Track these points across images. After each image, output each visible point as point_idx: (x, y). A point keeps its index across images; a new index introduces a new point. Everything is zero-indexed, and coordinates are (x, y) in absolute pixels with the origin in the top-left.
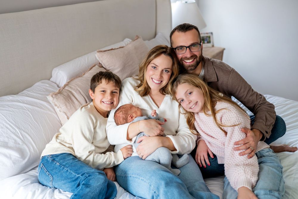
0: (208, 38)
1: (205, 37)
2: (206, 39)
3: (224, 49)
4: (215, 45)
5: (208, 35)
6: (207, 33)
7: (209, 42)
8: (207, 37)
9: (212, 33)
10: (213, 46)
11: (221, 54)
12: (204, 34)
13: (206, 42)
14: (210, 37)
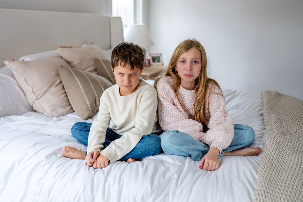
0: (158, 58)
1: (155, 58)
2: (157, 59)
5: (158, 55)
6: (157, 54)
7: (159, 61)
8: (157, 57)
9: (161, 54)
10: (163, 65)
12: (154, 54)
13: (156, 61)
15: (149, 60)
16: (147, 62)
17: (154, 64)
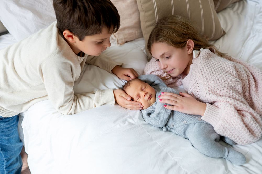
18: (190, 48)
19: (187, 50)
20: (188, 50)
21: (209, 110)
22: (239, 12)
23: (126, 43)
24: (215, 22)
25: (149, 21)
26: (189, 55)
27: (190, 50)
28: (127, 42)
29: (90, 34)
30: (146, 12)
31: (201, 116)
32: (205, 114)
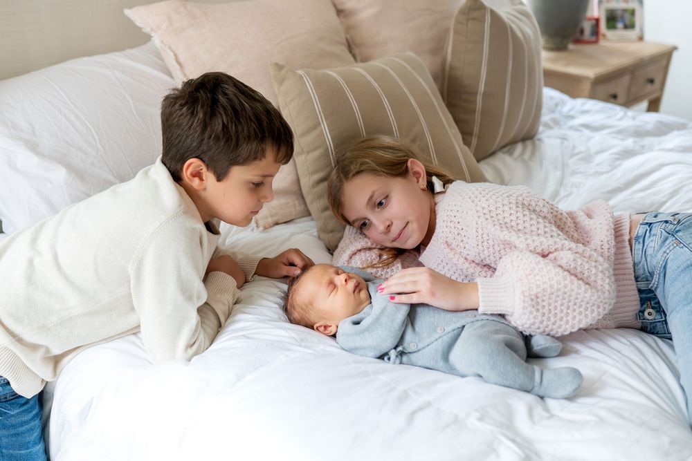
0: (627, 16)
1: (619, 13)
2: (623, 18)
3: (675, 48)
4: (648, 36)
5: (630, 6)
6: (626, 1)
7: (629, 26)
8: (625, 11)
10: (641, 38)
11: (664, 63)
13: (620, 25)
14: (633, 13)
15: (597, 20)
16: (587, 26)
17: (610, 34)
18: (420, 176)
19: (416, 180)
20: (418, 182)
21: (484, 283)
22: (527, 156)
23: (277, 227)
24: (466, 163)
25: (317, 171)
26: (423, 190)
27: (421, 180)
28: (277, 224)
29: (241, 161)
30: (308, 153)
31: (477, 310)
32: (481, 299)
